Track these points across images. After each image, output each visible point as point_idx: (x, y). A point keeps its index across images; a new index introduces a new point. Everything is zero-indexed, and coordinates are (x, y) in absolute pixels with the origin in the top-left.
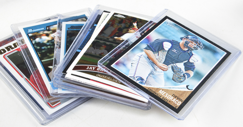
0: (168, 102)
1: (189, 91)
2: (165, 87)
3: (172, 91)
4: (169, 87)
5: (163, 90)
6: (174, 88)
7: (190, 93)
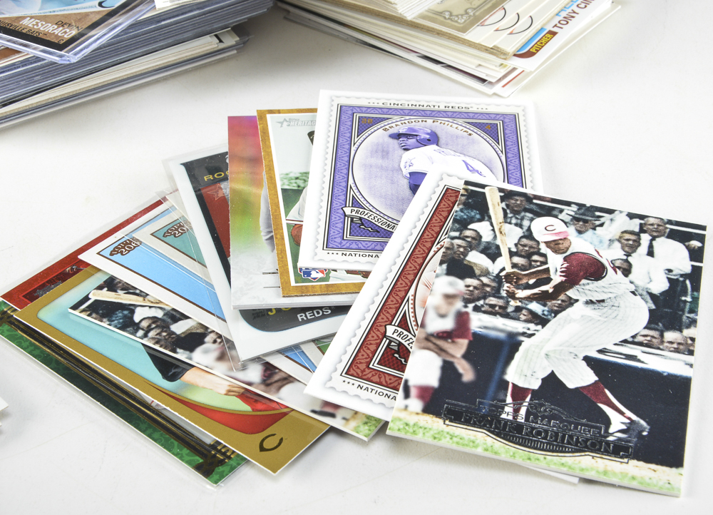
0: (41, 36)
1: (103, 11)
2: (41, 12)
3: (58, 15)
4: (51, 10)
5: (32, 17)
6: (64, 10)
7: (104, 14)
